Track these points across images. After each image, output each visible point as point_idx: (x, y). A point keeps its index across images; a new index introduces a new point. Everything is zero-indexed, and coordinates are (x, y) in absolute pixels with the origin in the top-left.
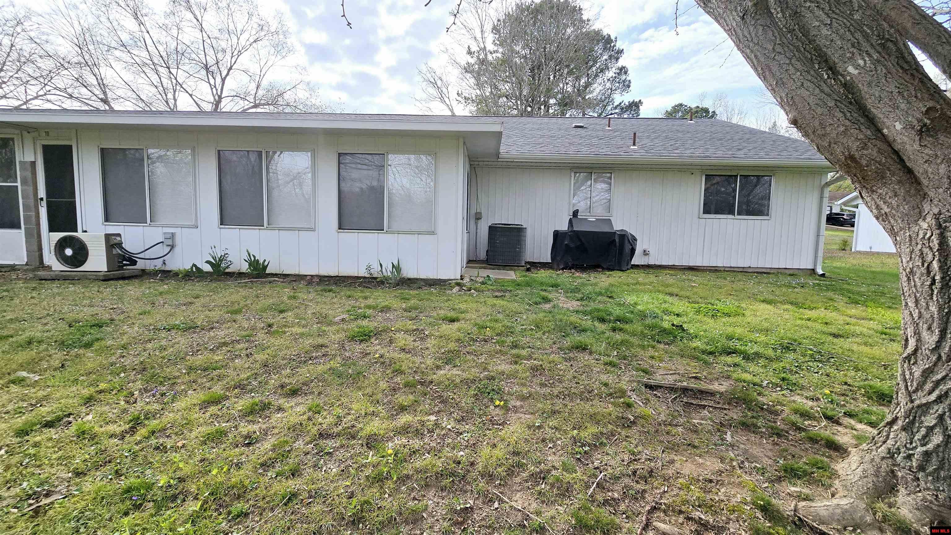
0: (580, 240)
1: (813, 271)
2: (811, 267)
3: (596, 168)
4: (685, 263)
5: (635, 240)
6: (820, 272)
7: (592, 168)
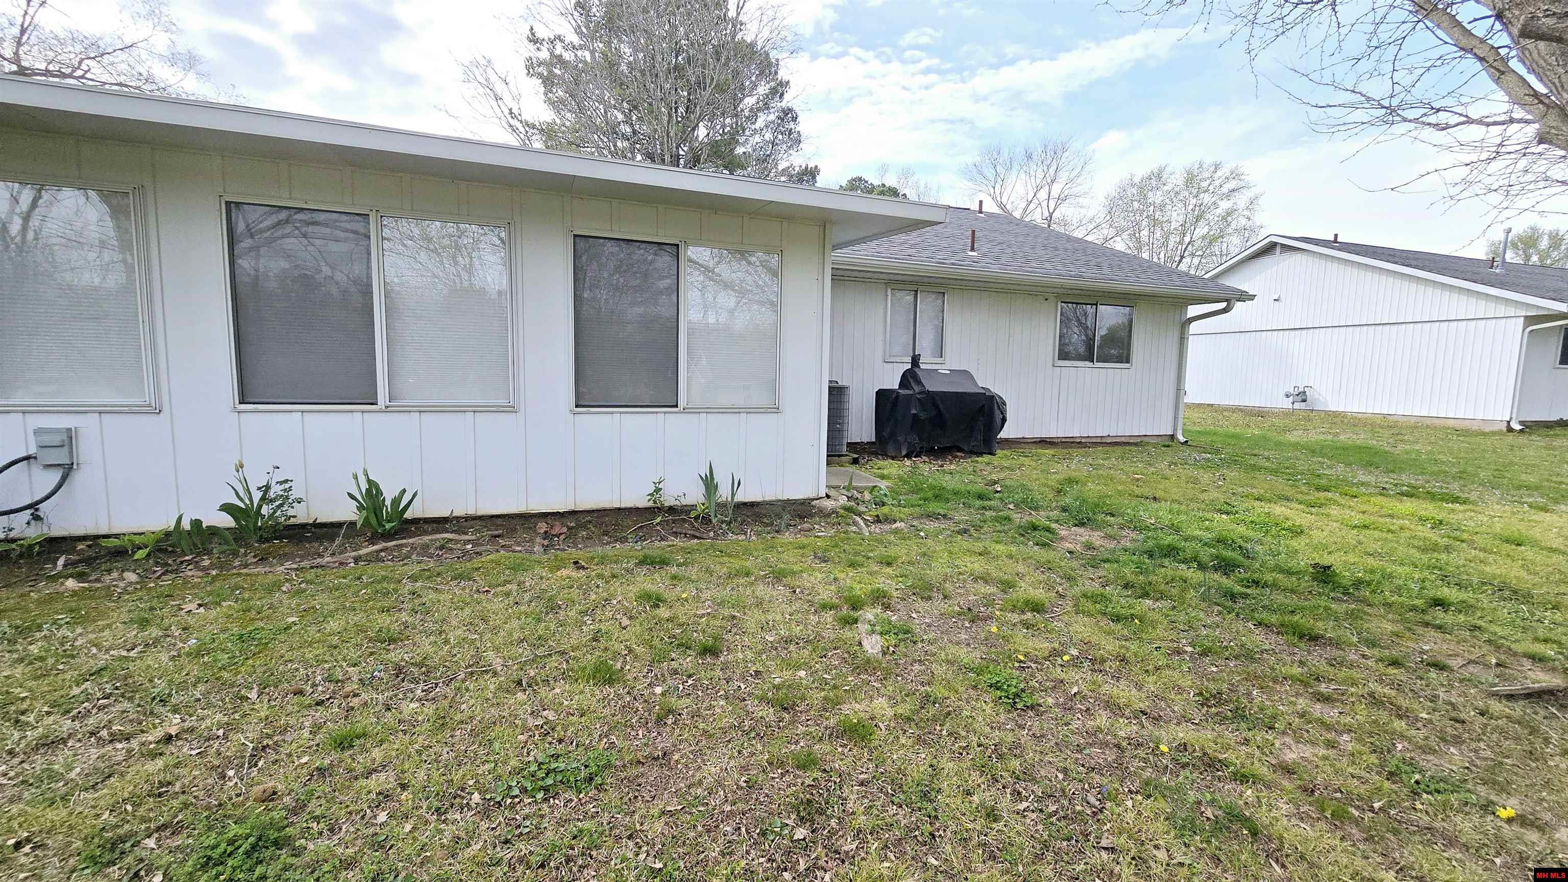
0: (936, 407)
1: (1172, 437)
2: (1170, 433)
3: (923, 284)
4: (1038, 435)
5: (1004, 403)
6: (1182, 439)
7: (917, 283)
